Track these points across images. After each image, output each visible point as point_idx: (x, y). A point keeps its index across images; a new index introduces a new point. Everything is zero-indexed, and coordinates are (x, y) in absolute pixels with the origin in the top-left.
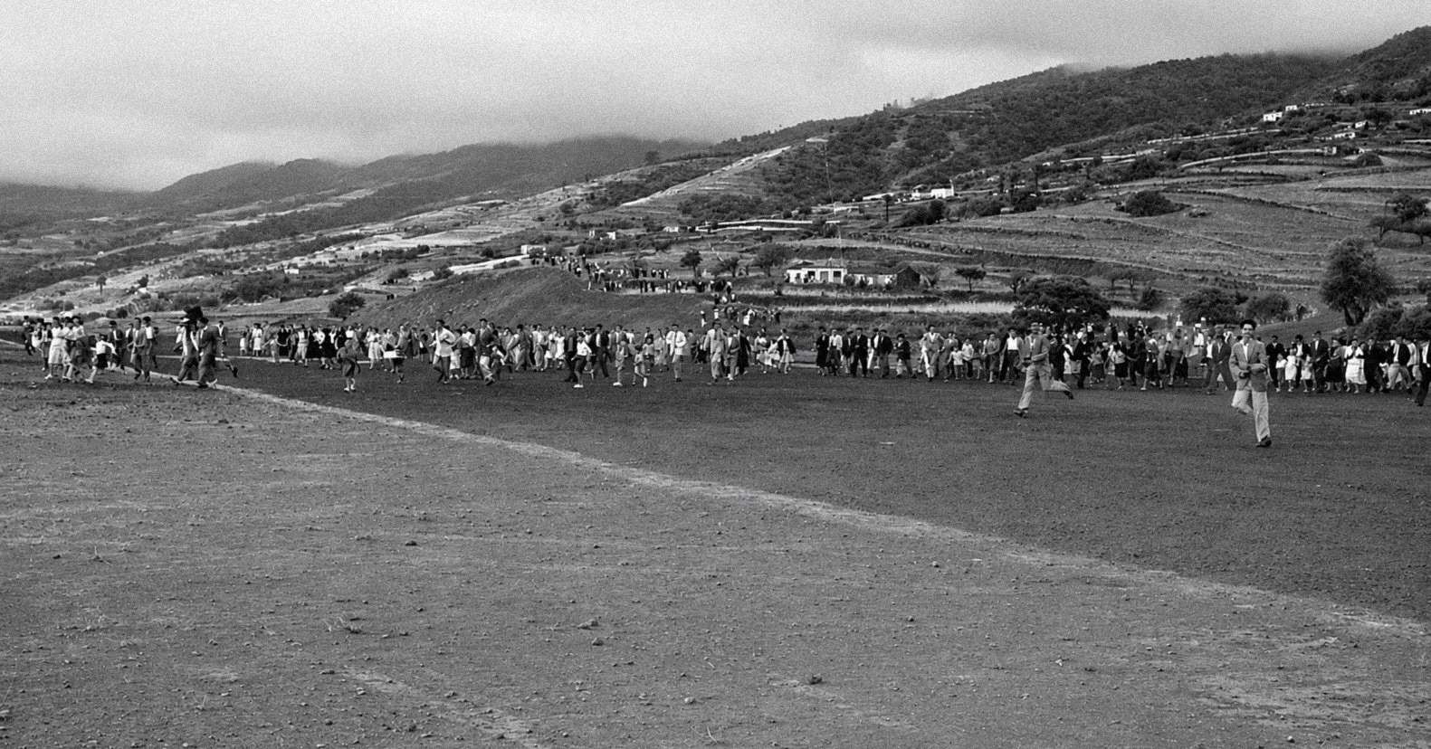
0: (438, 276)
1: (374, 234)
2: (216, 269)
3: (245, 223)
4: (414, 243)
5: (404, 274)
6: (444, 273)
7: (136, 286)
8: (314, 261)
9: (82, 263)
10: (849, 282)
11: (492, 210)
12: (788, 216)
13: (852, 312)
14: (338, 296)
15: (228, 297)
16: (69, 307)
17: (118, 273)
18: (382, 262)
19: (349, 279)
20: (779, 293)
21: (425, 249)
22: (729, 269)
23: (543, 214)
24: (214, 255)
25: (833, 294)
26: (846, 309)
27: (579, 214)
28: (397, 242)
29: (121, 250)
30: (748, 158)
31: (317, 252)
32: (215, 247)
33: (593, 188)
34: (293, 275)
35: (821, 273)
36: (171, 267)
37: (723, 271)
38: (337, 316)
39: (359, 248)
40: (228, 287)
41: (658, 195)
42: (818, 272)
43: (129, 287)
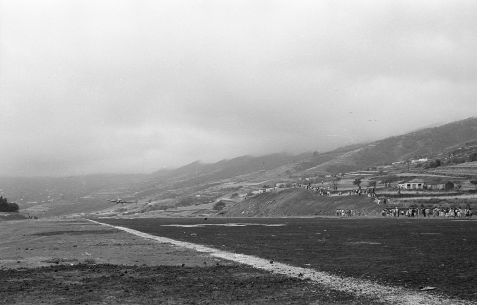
0: (248, 195)
1: (224, 183)
2: (173, 196)
3: (182, 181)
4: (238, 185)
5: (236, 195)
6: (250, 194)
7: (148, 202)
8: (205, 192)
9: (130, 196)
10: (425, 188)
11: (263, 173)
12: (368, 170)
13: (431, 199)
14: (215, 203)
15: (178, 205)
16: (126, 210)
17: (141, 199)
18: (227, 191)
19: (217, 197)
20: (399, 193)
21: (241, 187)
22: (373, 185)
23: (280, 174)
24: (173, 192)
25: (421, 193)
26: (429, 198)
27: (293, 173)
28: (231, 185)
29: (142, 191)
30: (348, 153)
31: (206, 190)
32: (172, 189)
33: (297, 165)
34: (198, 197)
35: (413, 185)
36: (159, 196)
37: (370, 186)
38: (216, 209)
39: (219, 187)
40: (177, 202)
41: (319, 166)
42: (411, 185)
43: (145, 203)
